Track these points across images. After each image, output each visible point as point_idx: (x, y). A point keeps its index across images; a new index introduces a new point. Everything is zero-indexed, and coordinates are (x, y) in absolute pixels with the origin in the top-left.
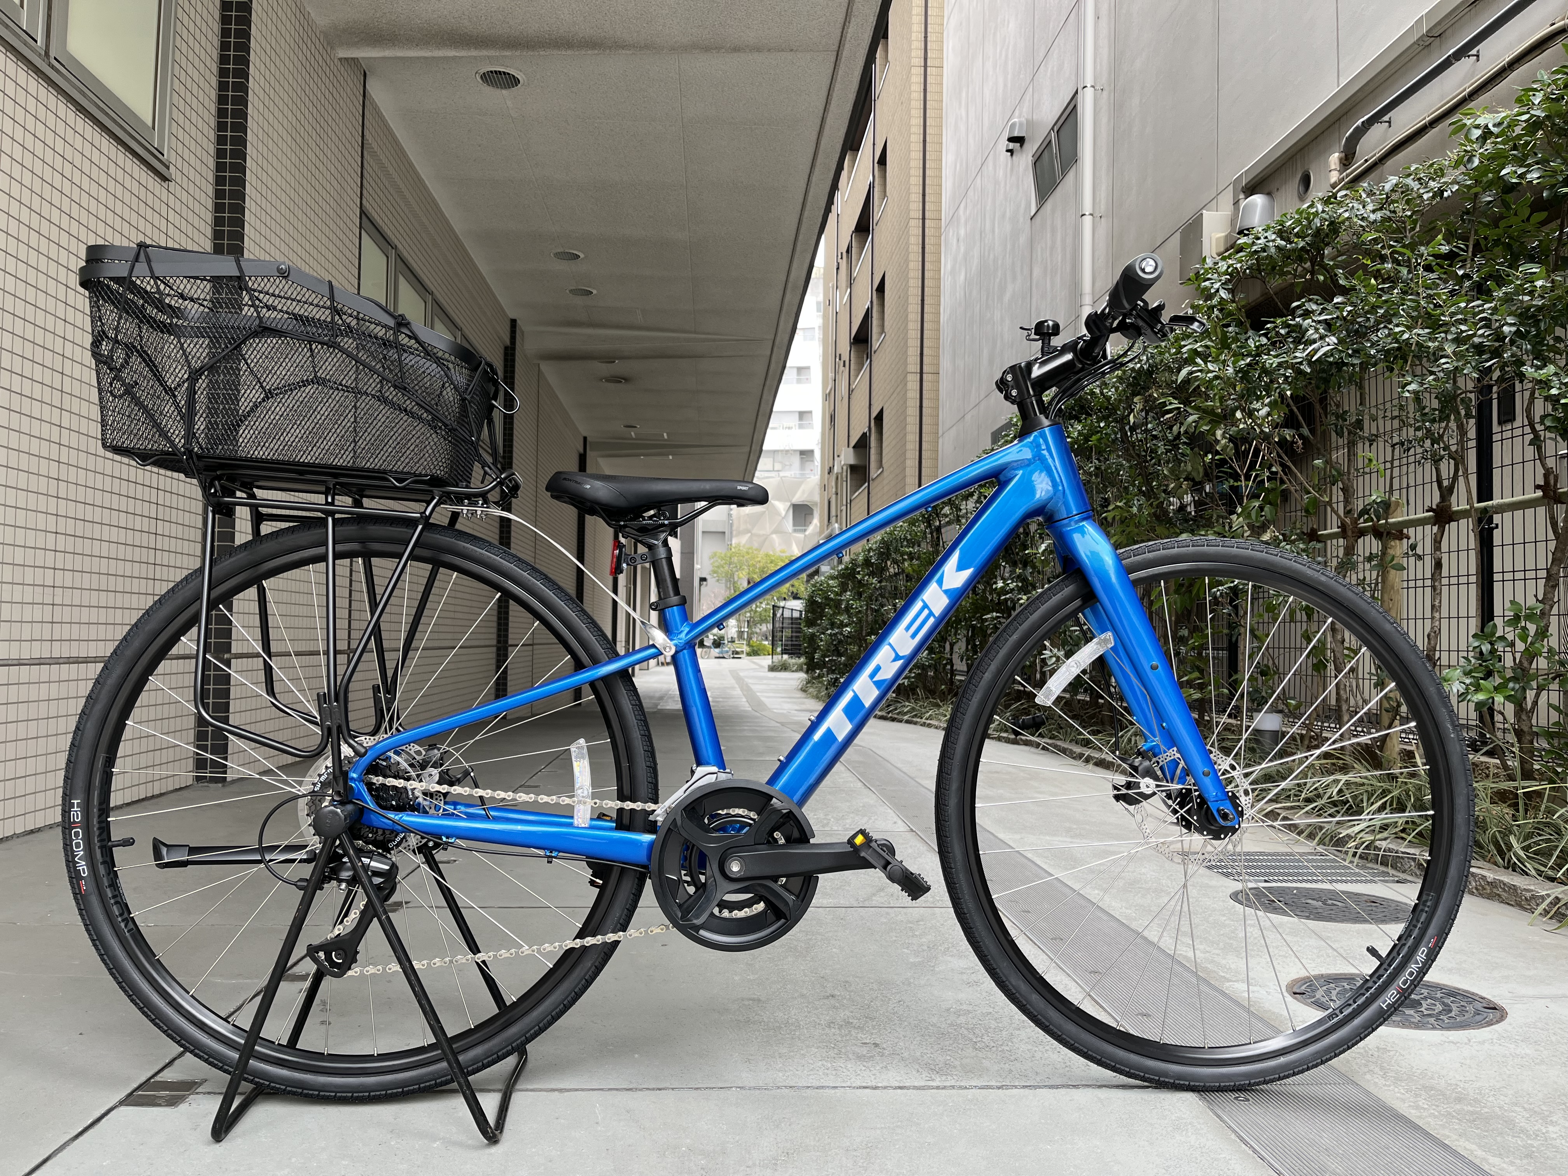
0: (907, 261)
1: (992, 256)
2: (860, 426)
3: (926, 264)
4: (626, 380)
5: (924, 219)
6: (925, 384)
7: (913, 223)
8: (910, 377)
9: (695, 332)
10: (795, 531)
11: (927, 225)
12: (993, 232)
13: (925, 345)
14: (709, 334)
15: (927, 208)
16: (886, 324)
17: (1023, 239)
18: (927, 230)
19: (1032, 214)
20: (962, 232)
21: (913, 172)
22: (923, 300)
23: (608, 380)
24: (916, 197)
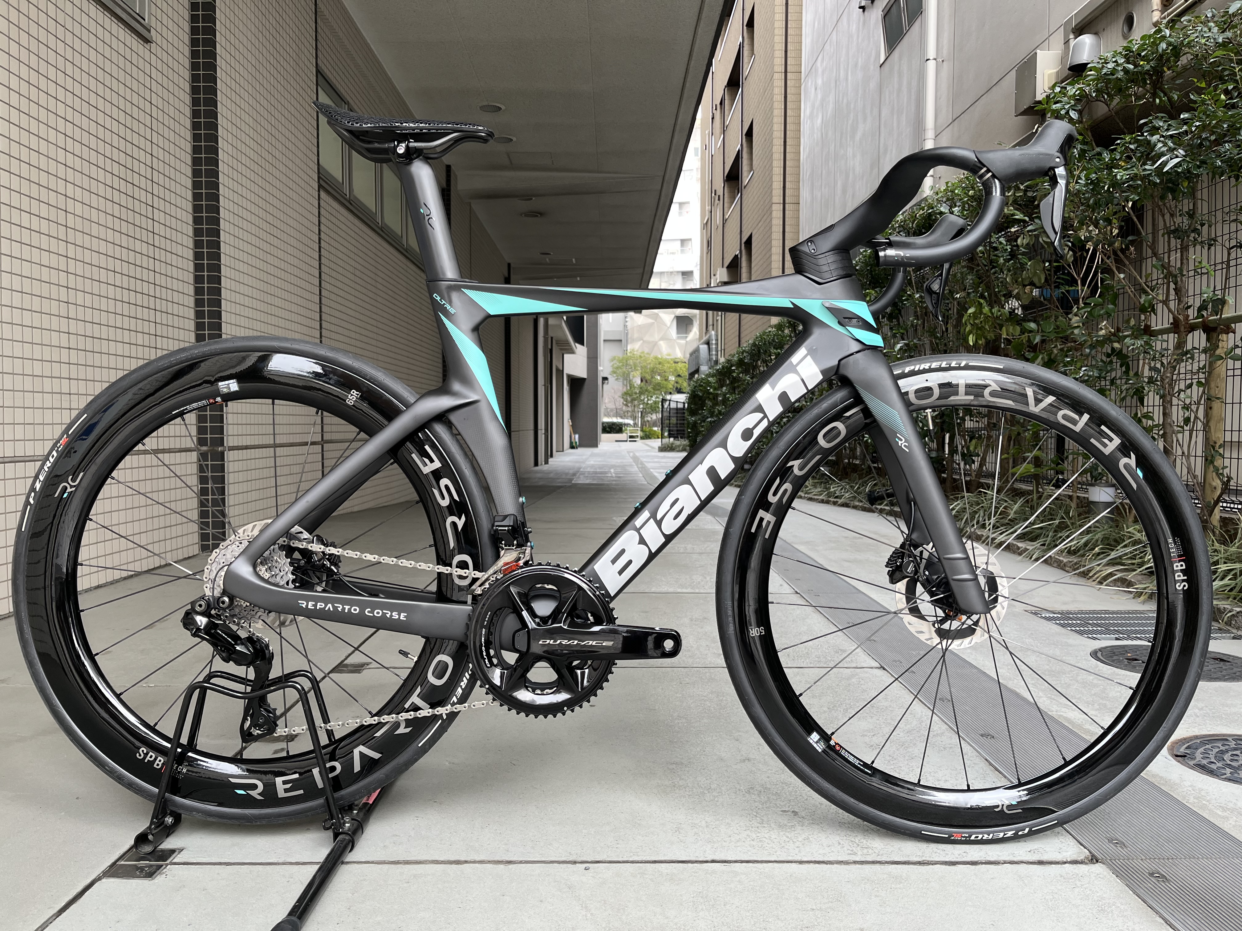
0: (772, 109)
1: (845, 101)
2: (733, 249)
3: (788, 111)
4: (541, 214)
5: (786, 72)
6: (787, 212)
7: (776, 76)
8: (774, 207)
9: (598, 172)
10: (678, 338)
11: (788, 77)
12: (847, 79)
13: (787, 180)
14: (609, 173)
15: (789, 63)
16: (754, 163)
17: (873, 85)
18: (788, 82)
19: (881, 62)
20: (820, 82)
21: (777, 32)
22: (785, 142)
23: (526, 216)
24: (780, 54)
